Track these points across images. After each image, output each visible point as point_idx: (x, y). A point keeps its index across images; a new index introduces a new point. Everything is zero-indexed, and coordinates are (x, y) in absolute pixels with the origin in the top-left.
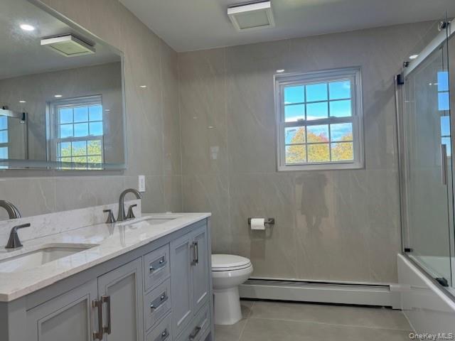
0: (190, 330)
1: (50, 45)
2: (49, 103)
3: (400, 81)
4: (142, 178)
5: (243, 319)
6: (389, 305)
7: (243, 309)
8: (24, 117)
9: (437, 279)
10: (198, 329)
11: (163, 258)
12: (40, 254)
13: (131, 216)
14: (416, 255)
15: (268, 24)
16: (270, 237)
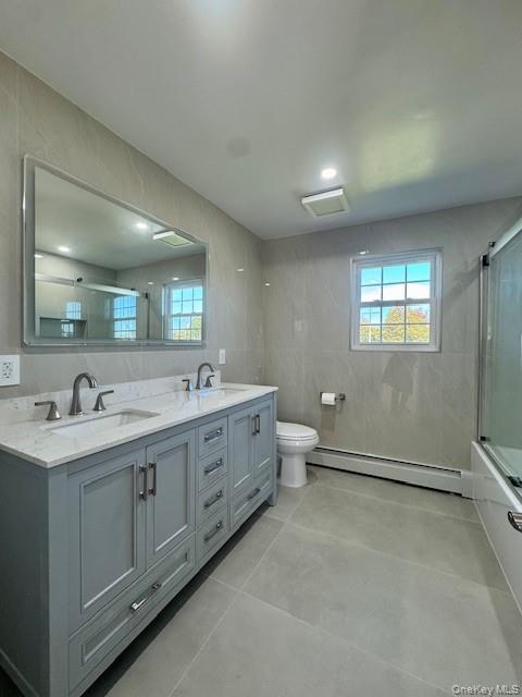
0: (249, 491)
1: (160, 239)
2: (165, 285)
3: (485, 262)
4: (222, 352)
5: (308, 484)
6: (458, 492)
7: (309, 474)
8: (147, 296)
9: (510, 478)
10: (258, 490)
11: (221, 429)
12: (119, 416)
13: (208, 384)
14: (492, 445)
15: (343, 210)
16: (340, 412)
